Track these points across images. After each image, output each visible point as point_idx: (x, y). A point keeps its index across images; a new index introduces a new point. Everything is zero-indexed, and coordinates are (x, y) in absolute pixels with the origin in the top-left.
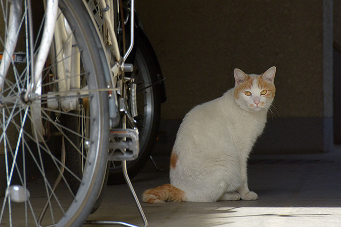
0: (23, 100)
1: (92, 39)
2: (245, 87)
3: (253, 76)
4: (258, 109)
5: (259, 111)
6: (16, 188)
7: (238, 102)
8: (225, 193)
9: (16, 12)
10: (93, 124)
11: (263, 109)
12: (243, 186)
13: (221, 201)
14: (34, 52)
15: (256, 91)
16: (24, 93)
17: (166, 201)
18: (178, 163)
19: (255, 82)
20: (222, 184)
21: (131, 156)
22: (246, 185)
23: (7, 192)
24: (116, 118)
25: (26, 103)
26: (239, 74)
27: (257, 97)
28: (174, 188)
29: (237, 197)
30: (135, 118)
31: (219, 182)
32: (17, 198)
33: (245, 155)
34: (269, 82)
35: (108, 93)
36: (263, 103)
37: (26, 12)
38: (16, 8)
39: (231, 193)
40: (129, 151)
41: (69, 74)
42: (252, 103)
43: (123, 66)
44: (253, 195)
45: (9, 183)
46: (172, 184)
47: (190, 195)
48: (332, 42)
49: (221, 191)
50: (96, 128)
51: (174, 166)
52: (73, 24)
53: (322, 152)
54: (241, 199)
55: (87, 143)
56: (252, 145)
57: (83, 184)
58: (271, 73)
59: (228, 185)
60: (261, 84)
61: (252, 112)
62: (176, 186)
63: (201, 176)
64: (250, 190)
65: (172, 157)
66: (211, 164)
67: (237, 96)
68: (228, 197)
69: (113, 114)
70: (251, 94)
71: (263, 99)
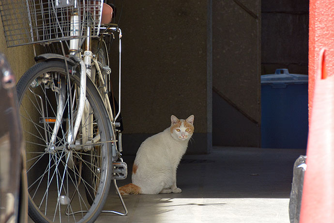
0: (67, 148)
1: (103, 113)
2: (177, 127)
3: (182, 120)
4: (184, 140)
5: (184, 141)
6: (63, 197)
7: (172, 135)
8: (163, 189)
9: (62, 99)
10: (103, 160)
11: (186, 140)
12: (174, 185)
13: (161, 194)
14: (73, 119)
15: (183, 129)
16: (68, 145)
17: (130, 194)
18: (138, 170)
19: (183, 123)
20: (163, 184)
21: (123, 177)
22: (175, 184)
23: (58, 199)
24: (115, 157)
25: (69, 150)
26: (174, 118)
27: (183, 133)
28: (135, 186)
29: (170, 191)
30: (121, 153)
31: (161, 182)
32: (63, 203)
33: (175, 166)
34: (190, 124)
35: (112, 143)
36: (186, 136)
37: (68, 99)
38: (62, 97)
39: (167, 189)
40: (122, 174)
41: (87, 130)
42: (180, 135)
43: (114, 123)
44: (179, 190)
45: (59, 195)
46: (133, 183)
47: (144, 190)
48: (212, 87)
49: (162, 188)
50: (105, 162)
51: (135, 172)
52: (93, 105)
53: (206, 153)
54: (172, 192)
55: (98, 170)
56: (180, 160)
57: (98, 194)
58: (191, 119)
59: (165, 184)
60: (186, 125)
61: (180, 141)
62: (136, 184)
63: (151, 179)
64: (178, 187)
65: (134, 167)
66: (157, 172)
67: (172, 131)
68: (165, 191)
69: (114, 154)
70: (180, 131)
71: (187, 134)
